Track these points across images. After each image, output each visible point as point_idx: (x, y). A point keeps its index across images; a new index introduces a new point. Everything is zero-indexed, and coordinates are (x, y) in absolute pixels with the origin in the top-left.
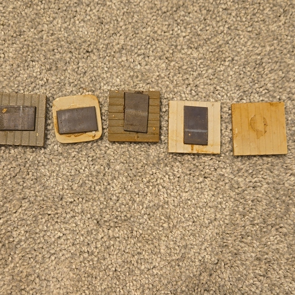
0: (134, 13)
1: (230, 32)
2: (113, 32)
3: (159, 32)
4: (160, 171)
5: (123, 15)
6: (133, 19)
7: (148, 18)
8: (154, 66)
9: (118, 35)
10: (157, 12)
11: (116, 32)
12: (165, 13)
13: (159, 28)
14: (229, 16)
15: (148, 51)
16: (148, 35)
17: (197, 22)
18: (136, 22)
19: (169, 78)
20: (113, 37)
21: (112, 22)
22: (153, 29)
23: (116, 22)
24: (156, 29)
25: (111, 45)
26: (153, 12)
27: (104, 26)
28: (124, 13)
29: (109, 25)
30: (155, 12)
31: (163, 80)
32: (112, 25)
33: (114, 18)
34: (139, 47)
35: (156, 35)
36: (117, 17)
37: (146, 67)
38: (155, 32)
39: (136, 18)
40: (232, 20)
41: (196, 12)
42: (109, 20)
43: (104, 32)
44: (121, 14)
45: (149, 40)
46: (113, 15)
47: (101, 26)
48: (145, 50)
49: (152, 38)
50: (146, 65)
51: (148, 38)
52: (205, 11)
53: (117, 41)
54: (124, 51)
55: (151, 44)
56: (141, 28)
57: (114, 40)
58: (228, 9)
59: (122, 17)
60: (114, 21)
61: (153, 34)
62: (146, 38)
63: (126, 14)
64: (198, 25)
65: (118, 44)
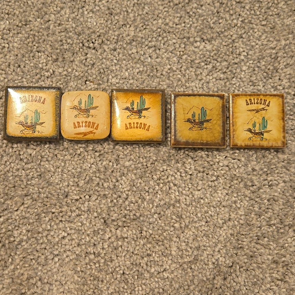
0: (145, 4)
1: (243, 25)
2: (122, 23)
3: (171, 24)
4: (171, 168)
5: (133, 7)
6: (143, 11)
7: (159, 10)
8: (165, 59)
9: (128, 26)
10: (169, 4)
11: (126, 23)
12: (176, 5)
13: (170, 20)
14: (243, 9)
15: (159, 43)
16: (159, 27)
17: (210, 15)
18: (147, 13)
19: (181, 71)
20: (123, 28)
21: (122, 13)
22: (164, 21)
23: (126, 13)
24: (167, 21)
25: (121, 36)
26: (164, 4)
27: (114, 17)
28: (134, 4)
29: (119, 16)
30: (167, 4)
31: (175, 73)
32: (121, 16)
33: (124, 9)
34: (150, 39)
35: (167, 27)
36: (128, 8)
37: (157, 60)
38: (167, 24)
39: (147, 9)
40: (246, 14)
41: (209, 4)
42: (118, 11)
43: (114, 23)
44: (132, 5)
45: (160, 32)
46: (123, 6)
47: (111, 17)
48: (156, 42)
49: (164, 30)
50: (157, 58)
51: (159, 30)
52: (218, 4)
53: (127, 33)
54: (134, 43)
55: (162, 36)
56: (152, 20)
57: (124, 32)
58: (242, 2)
59: (132, 8)
60: (124, 11)
61: (165, 26)
62: (157, 30)
63: (136, 5)
64: (211, 18)
65: (128, 35)
